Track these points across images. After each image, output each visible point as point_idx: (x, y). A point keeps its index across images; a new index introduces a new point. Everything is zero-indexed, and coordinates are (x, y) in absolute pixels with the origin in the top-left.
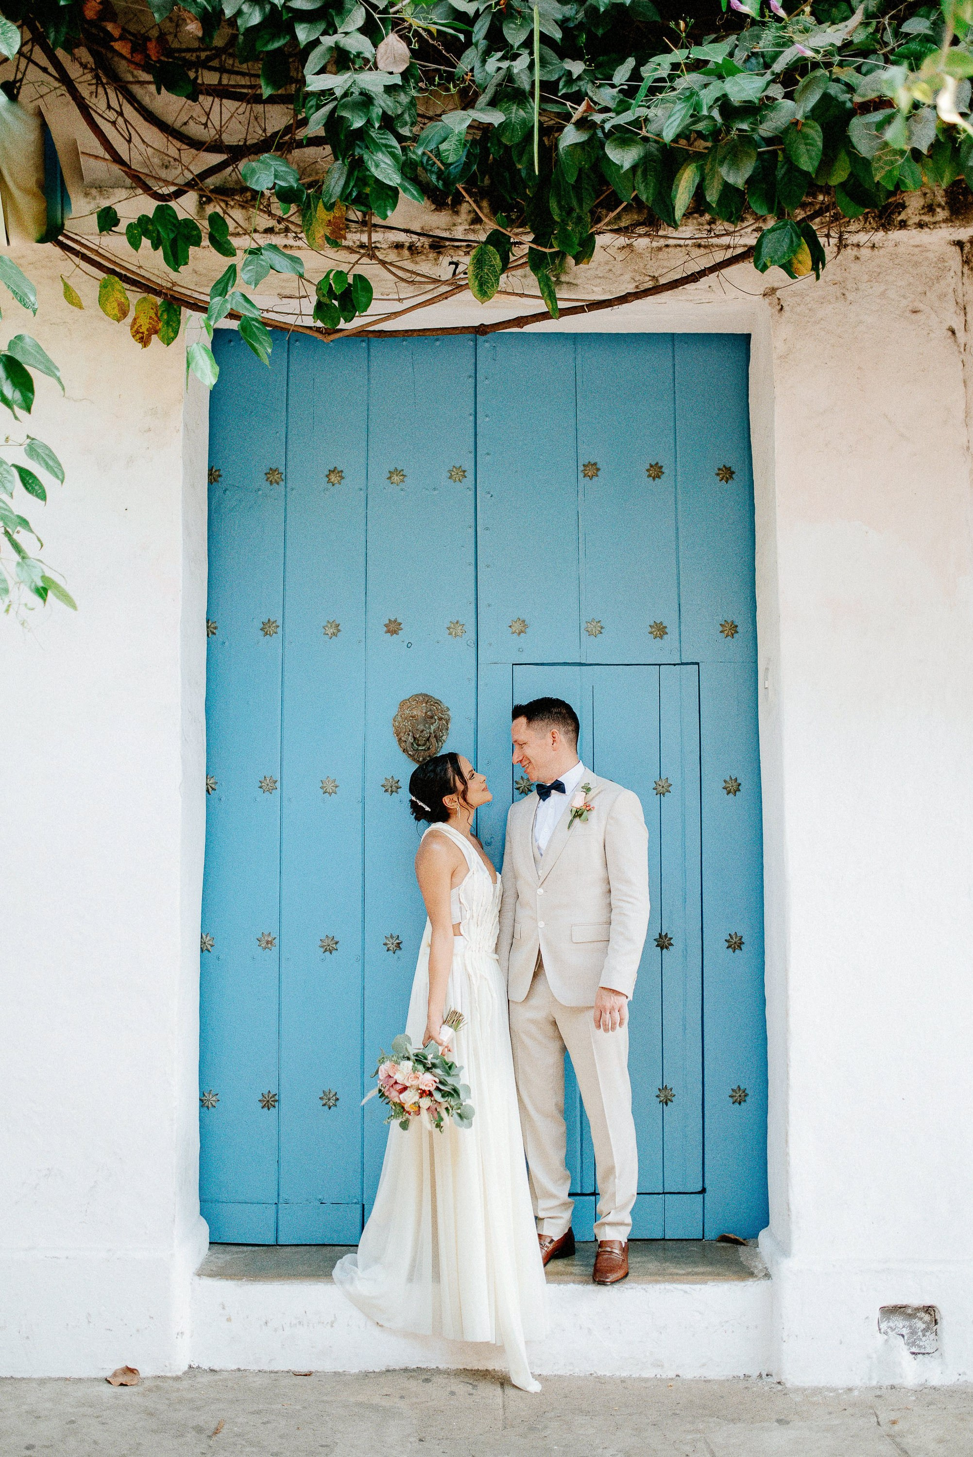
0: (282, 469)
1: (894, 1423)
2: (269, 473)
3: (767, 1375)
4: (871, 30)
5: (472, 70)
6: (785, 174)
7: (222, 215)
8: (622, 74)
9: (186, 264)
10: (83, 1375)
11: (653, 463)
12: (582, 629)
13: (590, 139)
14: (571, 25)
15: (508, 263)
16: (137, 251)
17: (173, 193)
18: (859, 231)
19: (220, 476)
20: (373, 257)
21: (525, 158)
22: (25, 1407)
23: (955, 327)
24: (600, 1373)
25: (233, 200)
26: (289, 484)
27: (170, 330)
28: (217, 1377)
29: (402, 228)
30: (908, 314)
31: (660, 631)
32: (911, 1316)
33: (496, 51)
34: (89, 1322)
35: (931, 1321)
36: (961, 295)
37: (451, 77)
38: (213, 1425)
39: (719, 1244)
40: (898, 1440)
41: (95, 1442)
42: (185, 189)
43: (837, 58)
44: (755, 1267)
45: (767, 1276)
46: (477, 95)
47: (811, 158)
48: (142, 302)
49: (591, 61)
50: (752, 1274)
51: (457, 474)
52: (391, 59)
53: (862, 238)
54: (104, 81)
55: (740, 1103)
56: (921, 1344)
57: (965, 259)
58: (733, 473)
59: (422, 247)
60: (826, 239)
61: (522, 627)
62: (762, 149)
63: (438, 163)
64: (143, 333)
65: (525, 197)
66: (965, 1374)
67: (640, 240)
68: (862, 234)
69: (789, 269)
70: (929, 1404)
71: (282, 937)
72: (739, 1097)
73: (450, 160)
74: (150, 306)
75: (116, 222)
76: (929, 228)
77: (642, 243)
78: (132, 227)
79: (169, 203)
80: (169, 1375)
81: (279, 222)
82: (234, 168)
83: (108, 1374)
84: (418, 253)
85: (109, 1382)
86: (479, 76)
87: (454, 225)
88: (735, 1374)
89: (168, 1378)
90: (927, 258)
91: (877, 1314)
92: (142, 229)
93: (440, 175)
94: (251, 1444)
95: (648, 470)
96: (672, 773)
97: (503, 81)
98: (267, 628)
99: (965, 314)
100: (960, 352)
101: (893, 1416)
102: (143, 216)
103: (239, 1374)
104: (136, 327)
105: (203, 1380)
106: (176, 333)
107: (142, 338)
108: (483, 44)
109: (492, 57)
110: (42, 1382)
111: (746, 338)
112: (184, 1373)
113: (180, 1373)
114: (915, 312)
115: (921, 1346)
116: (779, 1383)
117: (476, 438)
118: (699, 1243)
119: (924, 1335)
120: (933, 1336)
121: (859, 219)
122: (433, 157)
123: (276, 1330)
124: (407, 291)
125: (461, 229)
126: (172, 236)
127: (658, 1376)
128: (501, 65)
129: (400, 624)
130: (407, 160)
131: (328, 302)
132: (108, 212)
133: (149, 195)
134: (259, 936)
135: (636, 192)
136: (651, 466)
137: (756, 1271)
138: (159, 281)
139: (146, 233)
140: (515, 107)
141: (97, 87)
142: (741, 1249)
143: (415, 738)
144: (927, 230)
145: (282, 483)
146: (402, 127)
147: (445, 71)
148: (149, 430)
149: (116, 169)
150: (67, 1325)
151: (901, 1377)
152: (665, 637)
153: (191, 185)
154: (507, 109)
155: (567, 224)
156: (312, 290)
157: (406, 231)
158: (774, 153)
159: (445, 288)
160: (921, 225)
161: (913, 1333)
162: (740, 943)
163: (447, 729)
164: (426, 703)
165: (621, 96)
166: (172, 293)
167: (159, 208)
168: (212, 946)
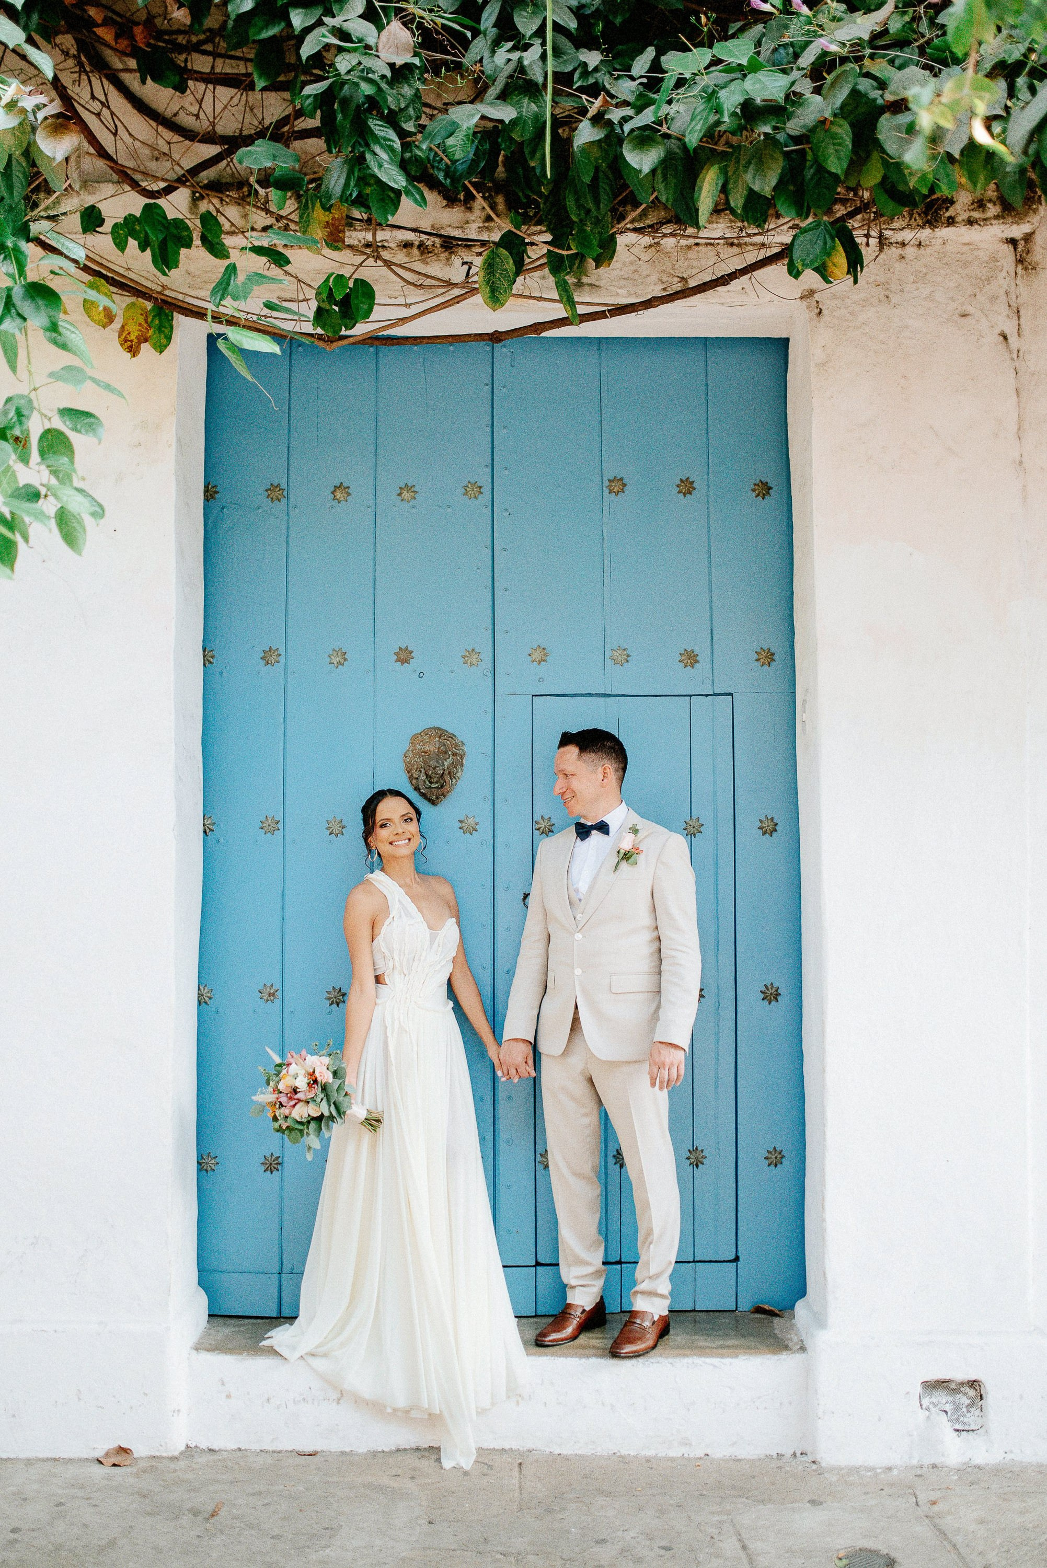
0: (284, 486)
1: (934, 1503)
2: (270, 489)
3: (802, 1454)
4: (907, 18)
5: (481, 60)
6: (814, 174)
7: (214, 213)
8: (641, 64)
9: (177, 267)
10: (72, 1456)
11: (684, 479)
12: (607, 656)
13: (607, 136)
14: (588, 12)
15: (523, 265)
16: (123, 253)
17: (164, 189)
18: (904, 228)
19: (216, 492)
20: (378, 257)
21: (538, 155)
22: (12, 1488)
23: (1007, 332)
24: (624, 1452)
25: (228, 196)
26: (292, 500)
27: (162, 336)
28: (216, 1457)
29: (409, 226)
30: (956, 317)
31: (690, 659)
32: (956, 1391)
33: (507, 41)
34: (79, 1399)
35: (976, 1396)
36: (1014, 297)
37: (458, 67)
38: (210, 1508)
39: (753, 1316)
40: (937, 1521)
41: (85, 1526)
42: (176, 185)
43: (868, 51)
44: (791, 1339)
45: (803, 1349)
46: (486, 87)
47: (839, 159)
48: (131, 307)
49: (608, 51)
50: (786, 1348)
51: (473, 490)
52: (393, 49)
53: (907, 235)
54: (88, 69)
55: (776, 1166)
56: (966, 1420)
57: (1018, 257)
58: (770, 488)
59: (433, 245)
60: (865, 239)
61: (542, 655)
62: (788, 149)
63: (445, 159)
64: (131, 341)
65: (540, 194)
66: (1011, 1452)
67: (665, 239)
68: (907, 231)
69: (822, 271)
70: (972, 1484)
71: (286, 989)
72: (775, 1158)
73: (457, 157)
74: (140, 312)
75: (101, 222)
76: (980, 225)
77: (669, 242)
78: (117, 227)
79: (157, 201)
80: (164, 1454)
81: (278, 221)
82: (229, 162)
83: (99, 1454)
84: (429, 252)
85: (101, 1462)
86: (488, 68)
87: (467, 222)
88: (768, 1453)
89: (162, 1458)
90: (977, 258)
91: (919, 1389)
92: (128, 230)
93: (448, 172)
94: (251, 1526)
95: (678, 486)
96: (704, 813)
97: (515, 72)
98: (269, 656)
99: (1019, 319)
100: (1013, 359)
101: (933, 1496)
102: (130, 215)
103: (239, 1454)
104: (124, 335)
105: (200, 1460)
106: (169, 338)
107: (131, 346)
108: (492, 32)
109: (502, 47)
110: (29, 1462)
111: (784, 343)
112: (181, 1453)
113: (176, 1454)
114: (963, 316)
115: (965, 1423)
116: (814, 1462)
117: (493, 452)
118: (732, 1314)
119: (969, 1411)
120: (978, 1412)
121: (904, 216)
122: (440, 153)
123: (278, 1407)
124: (415, 295)
125: (474, 226)
126: (161, 237)
127: (686, 1455)
128: (510, 56)
129: (411, 652)
130: (411, 157)
131: (328, 307)
132: (93, 211)
133: (137, 192)
134: (261, 987)
135: (655, 194)
136: (682, 481)
137: (790, 1344)
138: (149, 285)
139: (133, 233)
140: (526, 100)
141: (80, 75)
142: (776, 1320)
143: (427, 775)
144: (976, 226)
145: (284, 501)
146: (406, 122)
147: (452, 62)
148: (140, 444)
149: (101, 164)
150: (56, 1402)
151: (943, 1455)
152: (696, 665)
153: (181, 181)
154: (518, 102)
155: (586, 225)
156: (311, 294)
157: (414, 230)
158: (802, 153)
159: (457, 292)
160: (970, 222)
161: (957, 1408)
162: (777, 995)
163: (462, 765)
164: (440, 738)
165: (641, 88)
166: (163, 297)
167: (147, 207)
168: (210, 998)
